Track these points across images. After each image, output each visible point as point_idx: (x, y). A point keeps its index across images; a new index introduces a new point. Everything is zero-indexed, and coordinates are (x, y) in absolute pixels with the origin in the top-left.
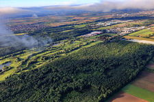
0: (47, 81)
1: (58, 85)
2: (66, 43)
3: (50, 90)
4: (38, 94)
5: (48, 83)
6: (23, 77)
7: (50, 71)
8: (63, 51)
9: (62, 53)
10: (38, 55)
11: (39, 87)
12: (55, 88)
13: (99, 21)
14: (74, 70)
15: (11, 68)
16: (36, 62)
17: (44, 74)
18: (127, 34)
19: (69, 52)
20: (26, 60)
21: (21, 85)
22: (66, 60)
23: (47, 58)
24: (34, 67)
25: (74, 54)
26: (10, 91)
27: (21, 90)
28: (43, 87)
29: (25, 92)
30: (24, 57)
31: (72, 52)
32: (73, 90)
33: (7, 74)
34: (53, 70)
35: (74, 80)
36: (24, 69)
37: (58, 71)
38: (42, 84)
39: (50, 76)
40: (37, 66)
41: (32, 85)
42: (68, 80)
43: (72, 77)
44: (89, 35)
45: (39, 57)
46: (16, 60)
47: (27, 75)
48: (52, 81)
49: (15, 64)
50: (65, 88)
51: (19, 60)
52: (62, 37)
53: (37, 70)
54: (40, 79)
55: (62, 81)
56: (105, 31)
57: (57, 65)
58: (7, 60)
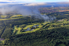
0: (51, 36)
1: (56, 39)
2: (65, 21)
3: (52, 40)
4: (46, 40)
5: (51, 37)
6: (42, 32)
7: (54, 32)
8: (62, 24)
9: (61, 25)
10: (50, 24)
11: (47, 38)
12: (54, 40)
14: (65, 34)
15: (39, 27)
16: (49, 27)
17: (51, 33)
19: (65, 25)
20: (45, 25)
21: (40, 35)
22: (63, 28)
23: (54, 26)
24: (47, 29)
25: (68, 26)
26: (36, 36)
27: (40, 37)
28: (49, 38)
29: (41, 38)
30: (44, 24)
31: (67, 25)
32: (62, 43)
33: (36, 30)
34: (55, 32)
35: (64, 38)
36: (43, 29)
37: (57, 33)
38: (49, 37)
39: (53, 34)
40: (49, 29)
41: (45, 36)
42: (61, 38)
43: (64, 37)
45: (50, 25)
46: (41, 24)
47: (44, 31)
48: (54, 36)
49: (40, 26)
50: (59, 41)
51: (42, 25)
52: (63, 17)
53: (48, 30)
54: (49, 34)
55: (58, 38)
57: (58, 30)
58: (38, 24)
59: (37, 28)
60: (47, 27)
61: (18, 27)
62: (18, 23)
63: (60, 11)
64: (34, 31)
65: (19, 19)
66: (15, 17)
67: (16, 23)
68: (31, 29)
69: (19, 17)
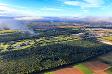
0: (41, 53)
1: (44, 55)
2: (61, 37)
3: (39, 57)
7: (45, 49)
8: (57, 41)
12: (41, 56)
13: (88, 28)
15: (30, 44)
16: (42, 44)
17: (41, 49)
18: (100, 37)
20: (38, 42)
21: (29, 52)
23: (47, 43)
27: (28, 54)
31: (61, 42)
35: (52, 54)
36: (34, 46)
37: (48, 49)
38: (38, 53)
39: (43, 51)
40: (41, 46)
42: (50, 54)
44: (77, 34)
45: (44, 42)
47: (34, 48)
48: (43, 53)
50: (46, 57)
51: (35, 41)
52: (61, 34)
53: (39, 47)
55: (47, 54)
56: (87, 34)
57: (49, 47)
58: (30, 41)
59: (28, 44)
60: (40, 44)
61: (5, 44)
62: (6, 39)
63: (61, 27)
64: (24, 48)
65: (9, 35)
66: (5, 33)
67: (4, 39)
68: (21, 46)
69: (9, 32)
